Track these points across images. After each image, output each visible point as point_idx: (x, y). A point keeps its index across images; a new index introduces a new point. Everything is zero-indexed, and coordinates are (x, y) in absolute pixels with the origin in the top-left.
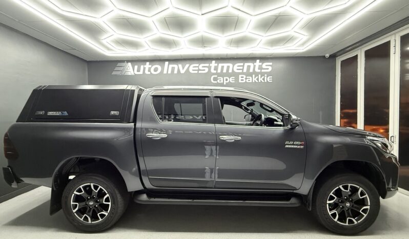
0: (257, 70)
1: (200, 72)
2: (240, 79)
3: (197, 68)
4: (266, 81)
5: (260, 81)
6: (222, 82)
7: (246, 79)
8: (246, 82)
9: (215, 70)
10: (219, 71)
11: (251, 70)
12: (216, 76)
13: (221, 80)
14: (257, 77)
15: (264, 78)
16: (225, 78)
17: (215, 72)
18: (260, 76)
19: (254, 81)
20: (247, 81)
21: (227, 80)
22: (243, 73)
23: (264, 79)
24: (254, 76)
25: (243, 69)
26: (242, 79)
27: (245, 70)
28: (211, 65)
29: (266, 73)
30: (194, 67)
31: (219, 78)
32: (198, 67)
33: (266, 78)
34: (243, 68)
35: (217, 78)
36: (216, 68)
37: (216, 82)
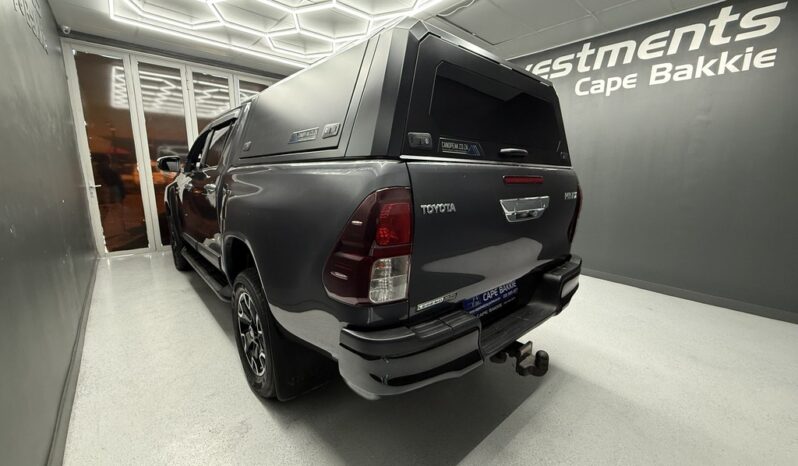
0: (717, 40)
1: (553, 76)
2: (654, 75)
3: (548, 69)
4: (746, 67)
5: (721, 71)
6: (602, 90)
7: (673, 72)
8: (671, 80)
10: (597, 66)
11: (695, 46)
12: (588, 79)
13: (599, 86)
14: (712, 62)
15: (742, 59)
16: (610, 80)
17: (588, 69)
18: (724, 55)
19: (698, 75)
20: (676, 79)
21: (614, 84)
22: (664, 59)
23: (739, 64)
24: (701, 59)
25: (666, 49)
26: (661, 74)
27: (672, 50)
28: (579, 55)
29: (749, 43)
30: (543, 67)
31: (594, 82)
32: (551, 66)
33: (748, 58)
34: (668, 44)
35: (590, 82)
36: (590, 60)
37: (587, 93)
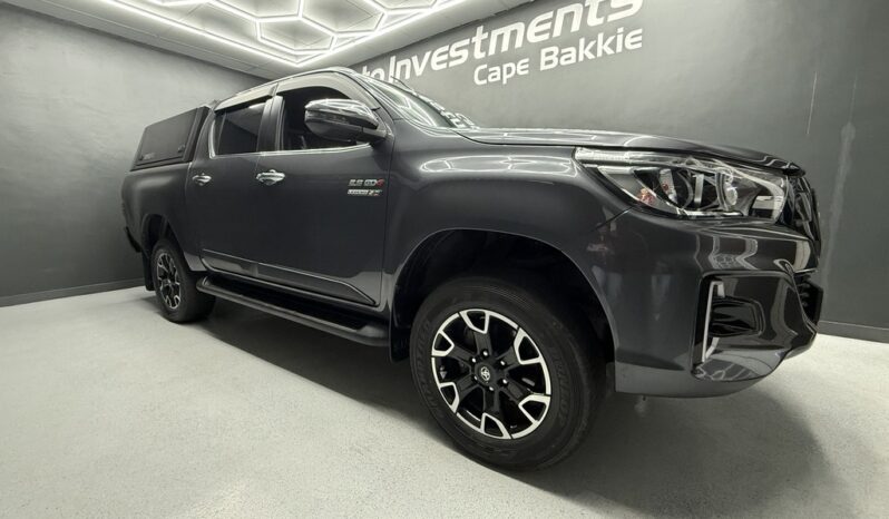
0: (593, 21)
1: (452, 64)
2: (544, 59)
3: (445, 57)
4: (619, 49)
5: (600, 54)
6: (498, 78)
7: (559, 56)
8: (559, 64)
9: (482, 51)
10: (492, 51)
11: (575, 27)
12: (485, 66)
13: (496, 73)
14: (592, 44)
15: (615, 40)
16: (505, 67)
17: (483, 55)
18: (601, 36)
19: (581, 59)
20: (563, 62)
21: (509, 70)
22: (551, 42)
23: (613, 46)
24: (582, 41)
25: (551, 31)
26: (549, 58)
27: (557, 32)
28: (474, 39)
29: (619, 23)
30: (440, 55)
31: (491, 70)
32: (448, 52)
33: (620, 38)
34: (553, 26)
35: (486, 70)
36: (485, 46)
37: (485, 82)
